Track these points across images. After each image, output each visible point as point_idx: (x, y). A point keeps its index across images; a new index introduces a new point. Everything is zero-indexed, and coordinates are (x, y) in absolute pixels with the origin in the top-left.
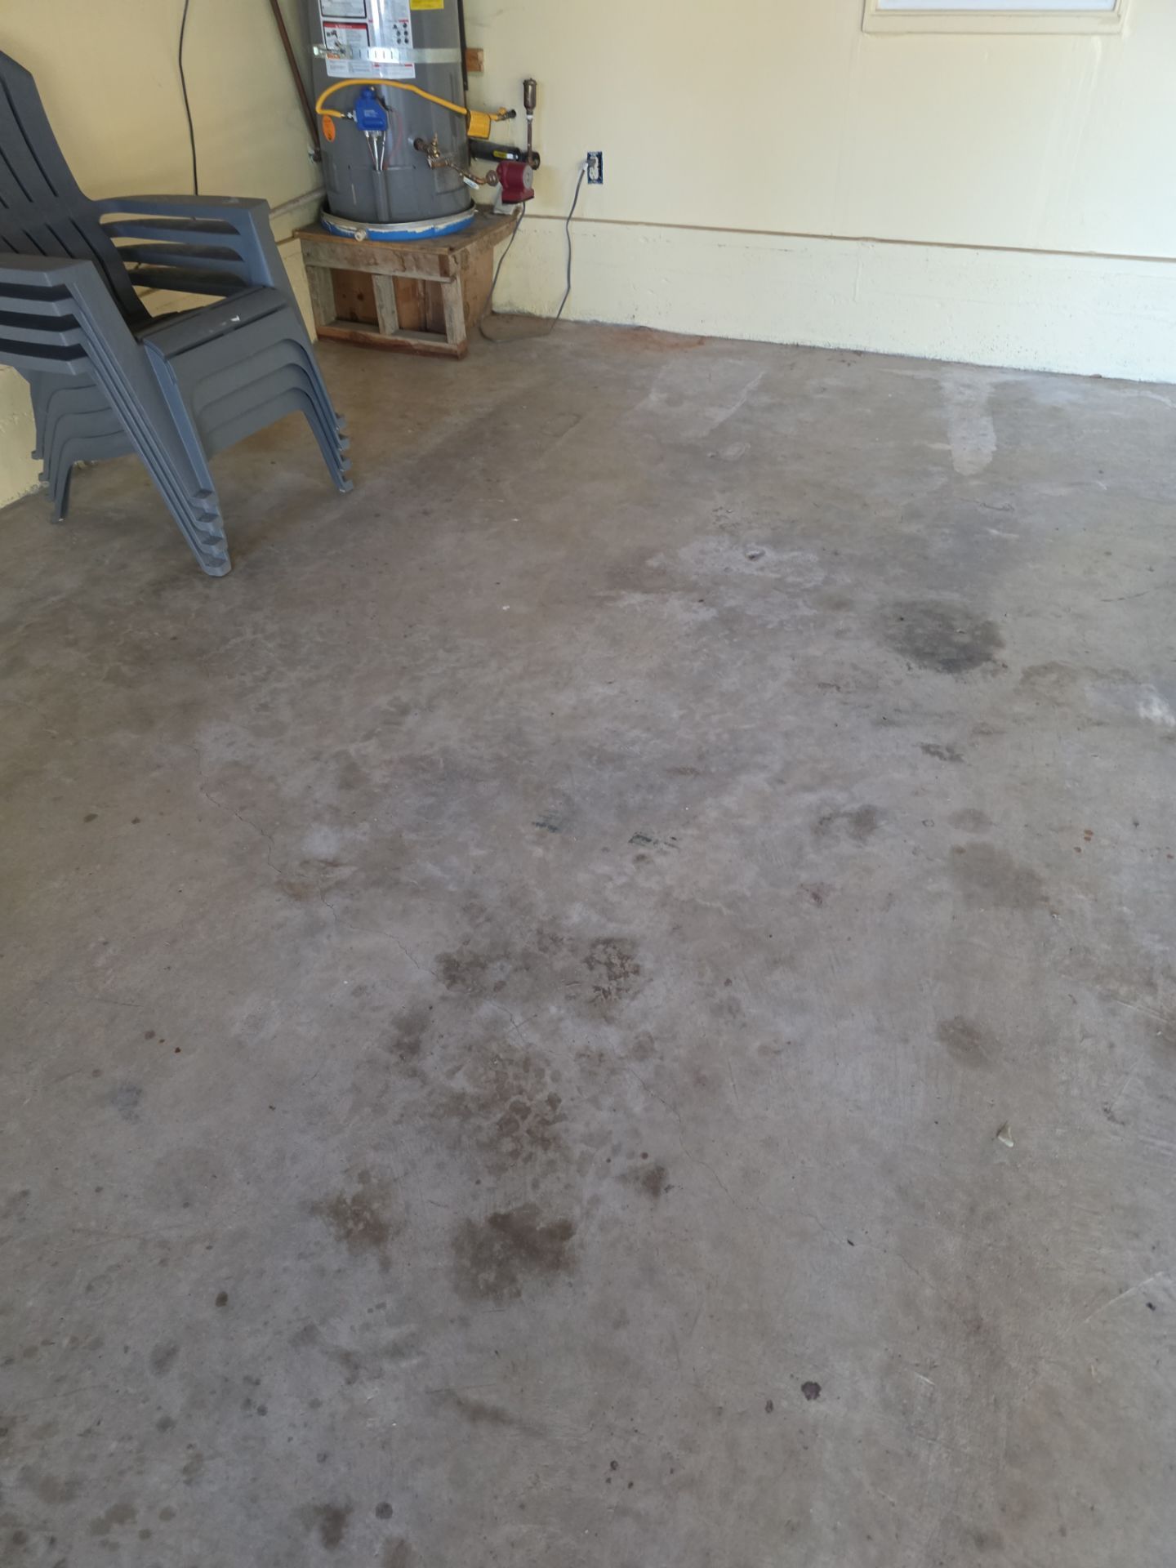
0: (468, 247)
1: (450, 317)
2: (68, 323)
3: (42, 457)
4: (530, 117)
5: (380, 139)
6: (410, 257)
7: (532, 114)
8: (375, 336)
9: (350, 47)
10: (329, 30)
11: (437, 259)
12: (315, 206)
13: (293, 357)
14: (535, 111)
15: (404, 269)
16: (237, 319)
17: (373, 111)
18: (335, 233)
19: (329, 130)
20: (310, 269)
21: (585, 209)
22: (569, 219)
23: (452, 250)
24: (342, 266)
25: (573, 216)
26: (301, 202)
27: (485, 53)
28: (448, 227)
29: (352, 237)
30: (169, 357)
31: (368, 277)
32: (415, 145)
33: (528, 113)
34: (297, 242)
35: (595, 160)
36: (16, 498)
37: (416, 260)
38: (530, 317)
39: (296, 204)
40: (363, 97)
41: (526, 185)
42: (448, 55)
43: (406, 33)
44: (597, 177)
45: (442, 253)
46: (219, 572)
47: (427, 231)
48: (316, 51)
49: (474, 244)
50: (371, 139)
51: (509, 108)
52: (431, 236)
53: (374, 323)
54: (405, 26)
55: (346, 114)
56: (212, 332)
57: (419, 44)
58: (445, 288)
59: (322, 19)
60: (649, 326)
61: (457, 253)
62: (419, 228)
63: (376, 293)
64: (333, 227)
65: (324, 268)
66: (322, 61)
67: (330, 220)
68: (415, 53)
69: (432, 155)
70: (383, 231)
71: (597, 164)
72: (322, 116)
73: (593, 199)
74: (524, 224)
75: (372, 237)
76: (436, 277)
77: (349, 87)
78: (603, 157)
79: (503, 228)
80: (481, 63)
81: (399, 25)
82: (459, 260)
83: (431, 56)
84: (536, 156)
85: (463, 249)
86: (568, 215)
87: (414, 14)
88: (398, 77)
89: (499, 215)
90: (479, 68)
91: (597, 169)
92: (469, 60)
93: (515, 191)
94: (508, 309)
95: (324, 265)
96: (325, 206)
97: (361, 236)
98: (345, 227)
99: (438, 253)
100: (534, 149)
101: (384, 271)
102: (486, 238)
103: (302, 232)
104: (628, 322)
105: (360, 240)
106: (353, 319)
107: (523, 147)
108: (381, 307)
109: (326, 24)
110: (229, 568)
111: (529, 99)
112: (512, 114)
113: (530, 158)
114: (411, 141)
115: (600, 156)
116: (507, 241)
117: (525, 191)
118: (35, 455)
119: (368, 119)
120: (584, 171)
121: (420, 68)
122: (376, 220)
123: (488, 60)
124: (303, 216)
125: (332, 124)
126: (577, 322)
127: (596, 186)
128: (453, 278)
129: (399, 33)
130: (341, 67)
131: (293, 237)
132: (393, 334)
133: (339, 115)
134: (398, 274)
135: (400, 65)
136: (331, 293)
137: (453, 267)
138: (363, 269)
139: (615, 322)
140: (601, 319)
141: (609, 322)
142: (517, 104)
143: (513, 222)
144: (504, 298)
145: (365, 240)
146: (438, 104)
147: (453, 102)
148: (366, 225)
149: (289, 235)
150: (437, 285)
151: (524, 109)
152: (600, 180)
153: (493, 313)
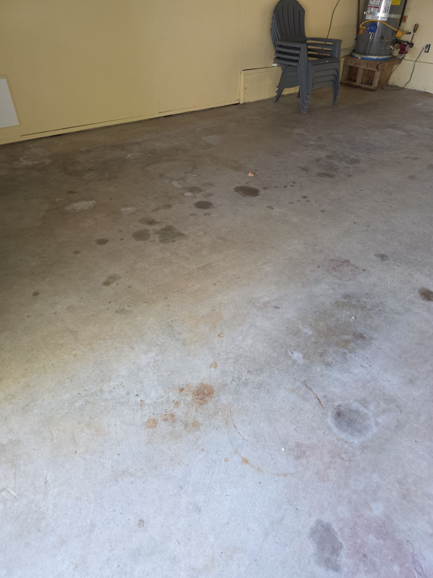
0: (386, 64)
1: (375, 80)
2: (297, 55)
3: (278, 87)
4: (414, 34)
5: (373, 35)
6: (370, 64)
7: (415, 33)
8: (354, 84)
9: (373, 12)
10: (370, 8)
11: (376, 65)
12: (351, 51)
13: (335, 73)
14: (416, 32)
15: (367, 67)
16: (328, 61)
17: (373, 28)
18: (354, 57)
19: (361, 32)
20: (344, 65)
21: (422, 59)
22: (415, 61)
23: (381, 63)
24: (353, 65)
25: (417, 60)
26: (348, 49)
27: (408, 17)
28: (382, 59)
29: (357, 58)
30: (313, 65)
31: (358, 68)
32: (381, 37)
33: (414, 33)
34: (344, 58)
35: (428, 46)
36: (268, 98)
37: (371, 65)
38: (397, 87)
39: (347, 49)
40: (372, 24)
41: (406, 50)
42: (398, 16)
43: (388, 10)
44: (427, 51)
45: (378, 63)
46: (304, 113)
47: (377, 58)
48: (365, 13)
49: (388, 63)
50: (370, 34)
51: (409, 32)
52: (377, 60)
53: (355, 81)
54: (388, 8)
55: (367, 28)
56: (322, 63)
57: (391, 13)
58: (376, 72)
59: (369, 5)
60: (429, 92)
61: (382, 64)
62: (374, 57)
63: (358, 72)
64: (354, 55)
65: (348, 66)
66: (365, 15)
67: (354, 54)
68: (389, 15)
69: (384, 39)
70: (365, 57)
71: (428, 48)
72: (361, 28)
73: (425, 57)
74: (403, 61)
75: (362, 58)
76: (375, 70)
77: (370, 22)
78: (431, 46)
79: (397, 61)
80: (406, 20)
81: (387, 8)
82: (382, 66)
83: (393, 16)
84: (413, 44)
85: (384, 64)
86: (415, 60)
87: (391, 5)
88: (383, 20)
89: (397, 58)
90: (405, 21)
91: (428, 49)
92: (403, 19)
93: (403, 51)
94: (392, 84)
95: (348, 65)
96: (354, 51)
97: (360, 58)
98: (356, 55)
99: (377, 63)
100: (413, 42)
101: (362, 67)
102: (391, 63)
103: (346, 57)
104: (424, 90)
105: (359, 59)
106: (350, 80)
107: (410, 41)
108: (358, 76)
109: (370, 7)
110: (306, 112)
111: (415, 29)
112: (410, 33)
113: (411, 45)
114: (380, 36)
115: (430, 45)
116: (397, 65)
117: (405, 51)
118: (277, 87)
119: (372, 29)
120: (423, 49)
121: (389, 19)
122: (365, 54)
123: (408, 20)
124: (347, 53)
125: (362, 31)
126: (409, 89)
127: (426, 53)
128: (379, 70)
129: (386, 10)
130: (369, 17)
131: (343, 57)
132: (359, 84)
133: (365, 28)
134: (365, 68)
135: (384, 17)
136: (347, 73)
137: (380, 67)
138: (357, 66)
139: (420, 90)
140: (416, 89)
141: (419, 90)
142: (411, 30)
143: (400, 61)
144: (391, 81)
145: (360, 59)
146: (390, 28)
147: (395, 28)
148: (362, 55)
149: (343, 56)
150: (374, 72)
151: (413, 32)
152: (428, 52)
153: (388, 85)
